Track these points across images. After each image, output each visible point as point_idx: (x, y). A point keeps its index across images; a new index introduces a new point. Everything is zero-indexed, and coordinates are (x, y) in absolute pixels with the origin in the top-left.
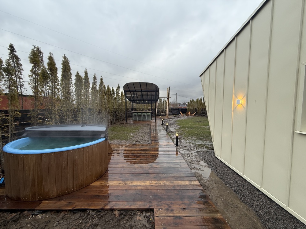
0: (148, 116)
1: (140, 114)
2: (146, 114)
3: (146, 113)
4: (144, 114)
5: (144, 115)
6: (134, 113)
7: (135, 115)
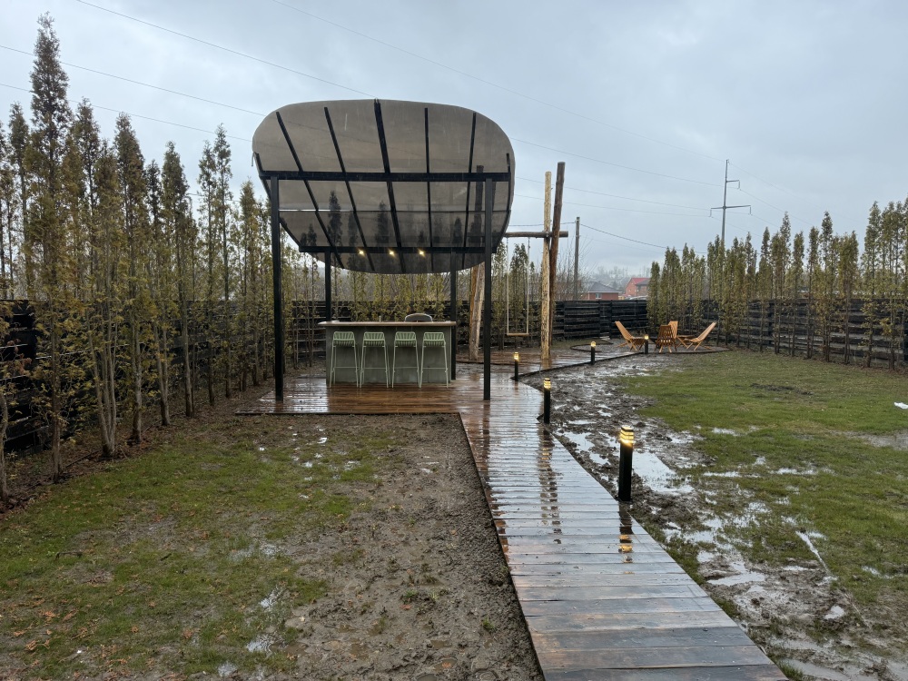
0: (434, 349)
1: (380, 338)
2: (420, 337)
3: (419, 330)
4: (401, 338)
5: (407, 349)
6: (339, 337)
7: (345, 349)
